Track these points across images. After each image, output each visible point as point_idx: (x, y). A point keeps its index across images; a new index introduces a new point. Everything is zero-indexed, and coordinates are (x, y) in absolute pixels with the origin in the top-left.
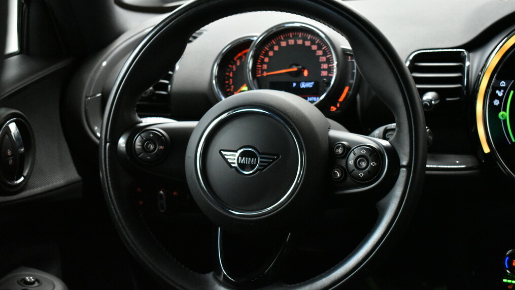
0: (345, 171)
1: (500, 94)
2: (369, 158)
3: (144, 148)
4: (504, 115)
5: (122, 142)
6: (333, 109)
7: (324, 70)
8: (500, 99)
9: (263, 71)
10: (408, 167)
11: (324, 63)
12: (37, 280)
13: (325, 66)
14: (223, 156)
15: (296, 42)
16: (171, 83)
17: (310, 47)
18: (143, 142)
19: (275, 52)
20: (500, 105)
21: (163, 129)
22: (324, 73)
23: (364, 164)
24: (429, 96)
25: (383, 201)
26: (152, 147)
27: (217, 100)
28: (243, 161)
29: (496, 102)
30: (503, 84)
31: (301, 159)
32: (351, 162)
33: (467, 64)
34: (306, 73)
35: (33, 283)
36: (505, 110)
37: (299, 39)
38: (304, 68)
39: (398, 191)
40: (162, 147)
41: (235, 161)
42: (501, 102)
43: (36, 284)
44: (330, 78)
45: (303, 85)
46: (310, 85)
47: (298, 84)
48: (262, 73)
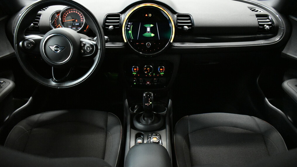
0: (84, 50)
1: (129, 26)
2: (90, 47)
3: (27, 46)
4: (130, 32)
5: (21, 43)
6: (85, 31)
7: (82, 20)
8: (129, 27)
9: (64, 20)
10: (100, 49)
11: (82, 18)
12: (4, 82)
13: (82, 19)
14: (50, 47)
15: (73, 12)
16: (39, 23)
17: (77, 13)
18: (27, 44)
19: (67, 15)
20: (129, 29)
21: (33, 40)
22: (82, 21)
23: (89, 49)
24: (111, 27)
25: (95, 58)
26: (30, 45)
27: (52, 29)
28: (55, 49)
29: (128, 28)
30: (130, 23)
31: (71, 48)
32: (86, 48)
33: (121, 17)
34: (76, 21)
35: (3, 83)
36: (130, 31)
37: (74, 11)
38: (76, 19)
39: (98, 55)
40: (33, 45)
41: (53, 49)
42: (129, 28)
43: (4, 83)
44: (83, 22)
45: (76, 24)
46: (78, 24)
47: (75, 24)
48: (64, 21)
